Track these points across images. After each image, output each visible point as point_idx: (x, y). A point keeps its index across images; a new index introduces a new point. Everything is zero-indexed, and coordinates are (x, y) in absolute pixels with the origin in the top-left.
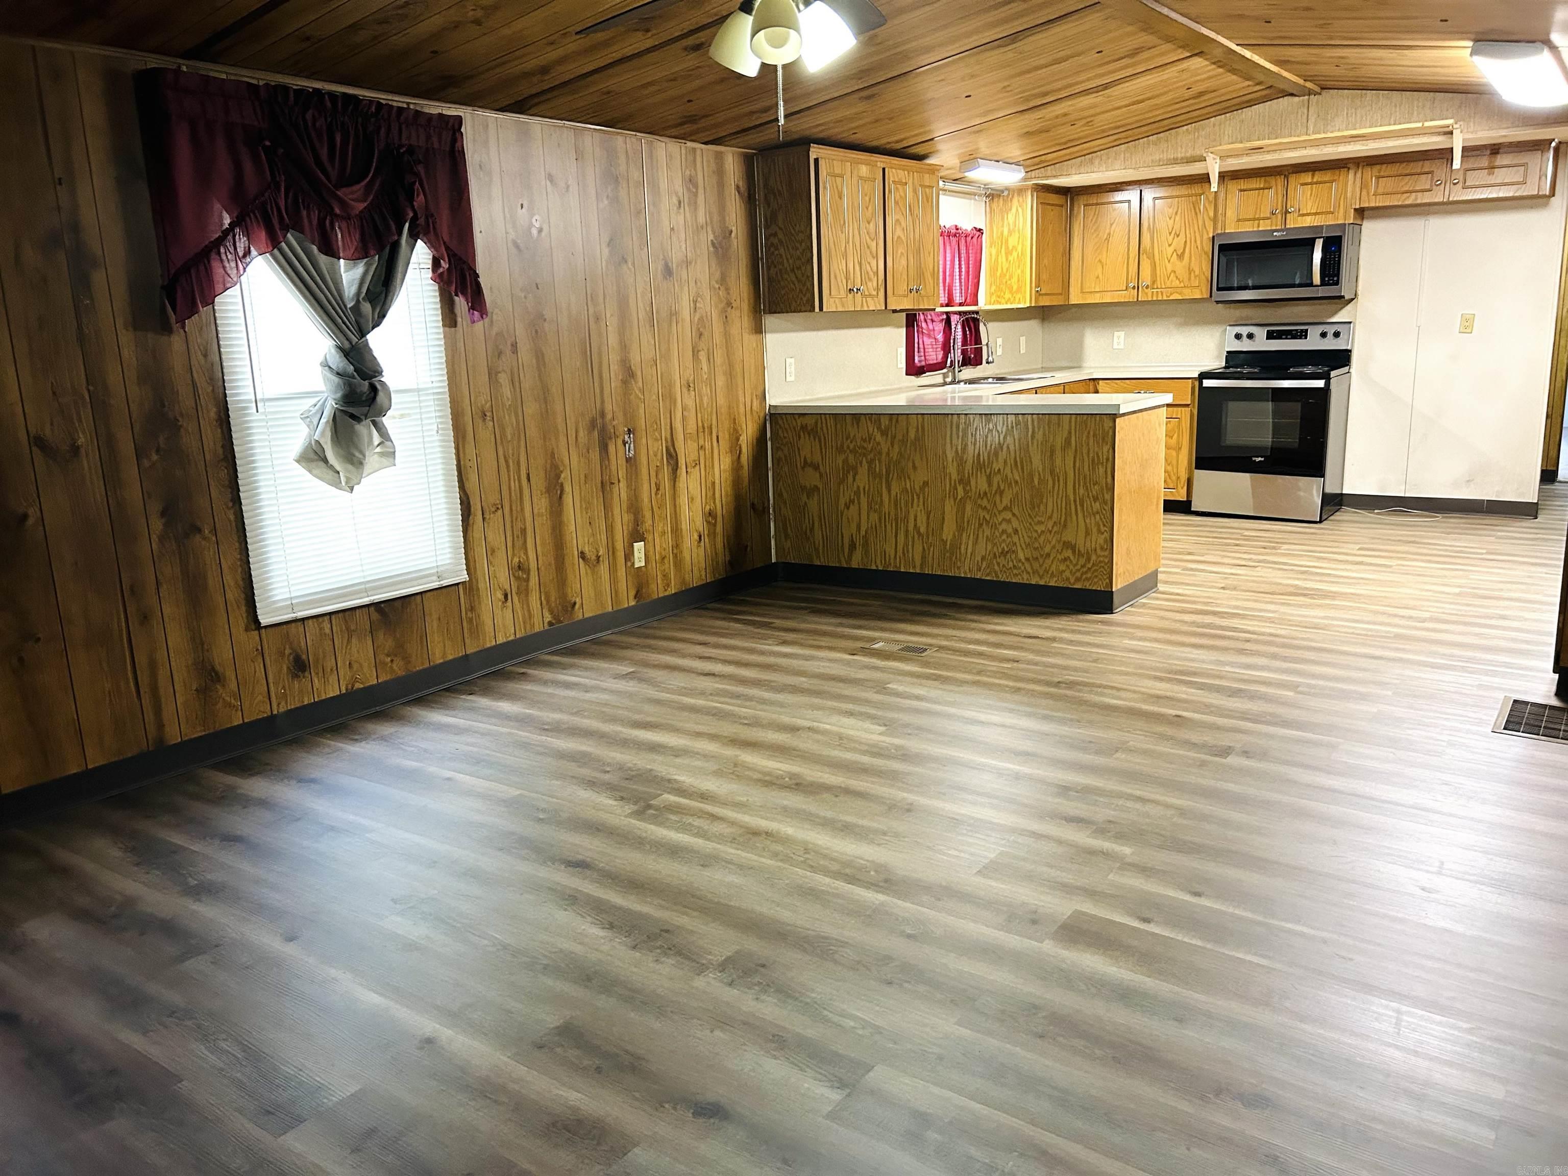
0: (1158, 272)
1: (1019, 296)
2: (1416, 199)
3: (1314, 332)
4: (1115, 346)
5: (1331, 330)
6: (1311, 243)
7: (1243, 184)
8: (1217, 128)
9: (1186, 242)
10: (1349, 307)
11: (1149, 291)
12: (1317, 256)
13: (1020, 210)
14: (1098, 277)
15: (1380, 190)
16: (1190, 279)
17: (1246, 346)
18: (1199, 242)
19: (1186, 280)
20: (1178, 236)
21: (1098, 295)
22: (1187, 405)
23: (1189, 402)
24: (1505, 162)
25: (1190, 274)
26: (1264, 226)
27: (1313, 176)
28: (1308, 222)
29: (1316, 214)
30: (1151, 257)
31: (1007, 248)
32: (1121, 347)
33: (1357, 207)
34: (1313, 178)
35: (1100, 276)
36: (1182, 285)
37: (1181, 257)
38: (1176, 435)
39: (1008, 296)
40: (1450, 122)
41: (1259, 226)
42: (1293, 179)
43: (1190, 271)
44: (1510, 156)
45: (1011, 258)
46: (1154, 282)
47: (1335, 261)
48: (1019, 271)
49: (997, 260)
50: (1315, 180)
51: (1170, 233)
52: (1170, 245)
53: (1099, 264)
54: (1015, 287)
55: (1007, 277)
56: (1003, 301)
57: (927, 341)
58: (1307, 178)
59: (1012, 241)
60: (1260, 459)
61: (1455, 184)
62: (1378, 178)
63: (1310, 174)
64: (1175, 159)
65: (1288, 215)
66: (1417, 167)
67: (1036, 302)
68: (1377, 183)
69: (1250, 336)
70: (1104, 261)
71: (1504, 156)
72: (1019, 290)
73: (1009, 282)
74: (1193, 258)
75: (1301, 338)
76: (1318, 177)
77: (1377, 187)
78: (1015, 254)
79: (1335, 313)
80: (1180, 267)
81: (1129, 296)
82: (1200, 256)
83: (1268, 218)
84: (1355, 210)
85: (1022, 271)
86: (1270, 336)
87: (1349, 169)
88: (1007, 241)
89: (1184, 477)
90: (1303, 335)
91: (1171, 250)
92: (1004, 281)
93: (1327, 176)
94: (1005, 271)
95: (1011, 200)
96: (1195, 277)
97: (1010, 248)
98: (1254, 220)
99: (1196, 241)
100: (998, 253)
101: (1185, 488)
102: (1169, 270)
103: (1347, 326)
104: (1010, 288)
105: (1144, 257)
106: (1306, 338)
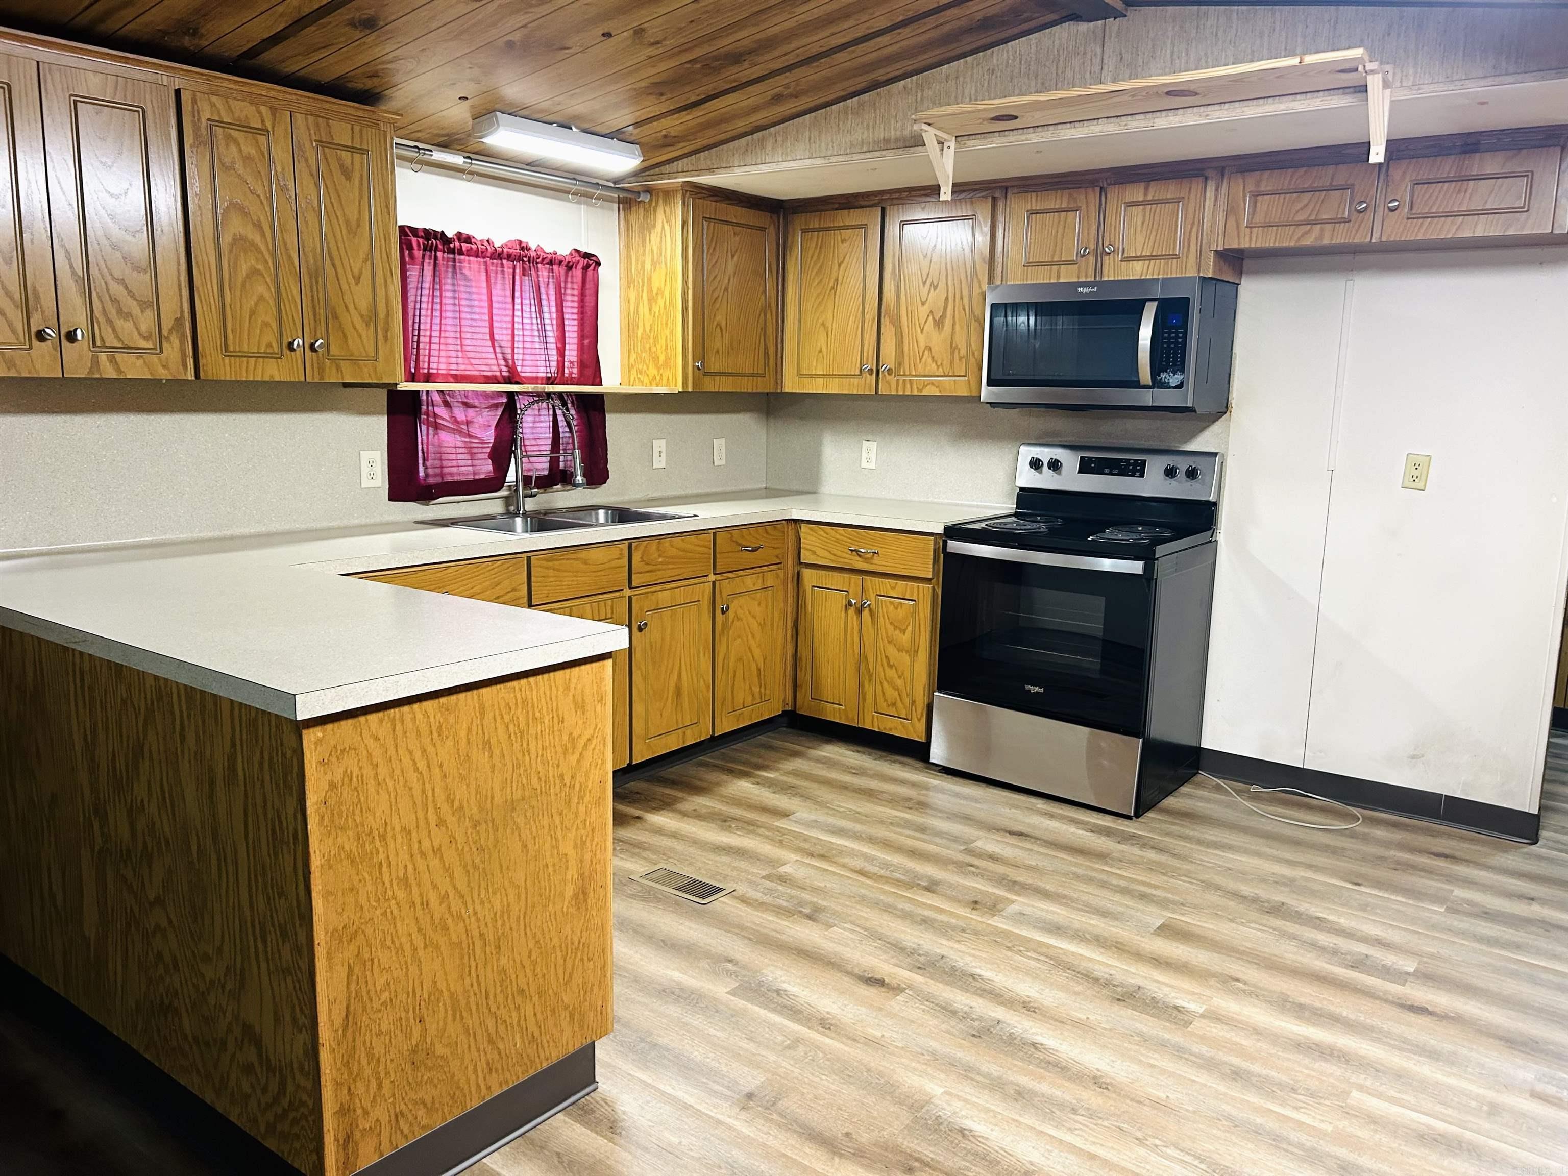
0: (906, 349)
1: (667, 373)
2: (1321, 237)
3: (1155, 467)
4: (864, 464)
5: (1183, 465)
6: (1135, 309)
7: (1034, 202)
8: (952, 83)
9: (947, 299)
10: (1216, 427)
11: (892, 379)
12: (1146, 333)
13: (667, 227)
14: (820, 351)
15: (1259, 218)
16: (952, 362)
17: (1045, 481)
18: (966, 300)
19: (946, 363)
20: (935, 288)
21: (820, 381)
22: (928, 580)
23: (930, 577)
24: (1489, 170)
25: (952, 353)
26: (1068, 275)
27: (1146, 189)
28: (1137, 271)
29: (1151, 258)
30: (896, 323)
31: (650, 290)
32: (872, 466)
33: (1220, 248)
34: (1145, 195)
35: (824, 349)
36: (941, 372)
37: (939, 323)
38: (910, 628)
39: (653, 371)
40: (1358, 52)
41: (1058, 277)
42: (1113, 194)
43: (953, 348)
44: (1500, 156)
45: (656, 309)
46: (900, 364)
47: (1176, 343)
48: (667, 332)
49: (637, 312)
50: (1149, 197)
51: (924, 283)
52: (923, 303)
53: (822, 328)
54: (662, 358)
55: (652, 341)
56: (646, 380)
57: (448, 440)
58: (1136, 193)
59: (657, 283)
60: (1037, 689)
61: (1392, 210)
62: (1256, 195)
63: (1142, 185)
64: (887, 141)
65: (1106, 258)
66: (1325, 175)
67: (694, 384)
68: (1254, 205)
69: (1055, 465)
70: (829, 324)
71: (1488, 155)
72: (667, 363)
73: (654, 349)
74: (957, 327)
75: (1133, 475)
76: (1156, 191)
77: (1253, 212)
78: (661, 302)
79: (1193, 435)
80: (938, 340)
81: (862, 386)
82: (969, 326)
83: (1073, 263)
84: (1216, 251)
85: (671, 333)
86: (1085, 467)
87: (1206, 179)
88: (650, 279)
89: (921, 702)
90: (1137, 469)
91: (924, 311)
92: (648, 346)
93: (1170, 190)
94: (648, 330)
95: (655, 211)
96: (961, 359)
97: (655, 291)
98: (1050, 264)
99: (962, 298)
100: (639, 297)
101: (924, 720)
102: (922, 345)
103: (1209, 459)
104: (656, 359)
105: (885, 321)
106: (1142, 475)
